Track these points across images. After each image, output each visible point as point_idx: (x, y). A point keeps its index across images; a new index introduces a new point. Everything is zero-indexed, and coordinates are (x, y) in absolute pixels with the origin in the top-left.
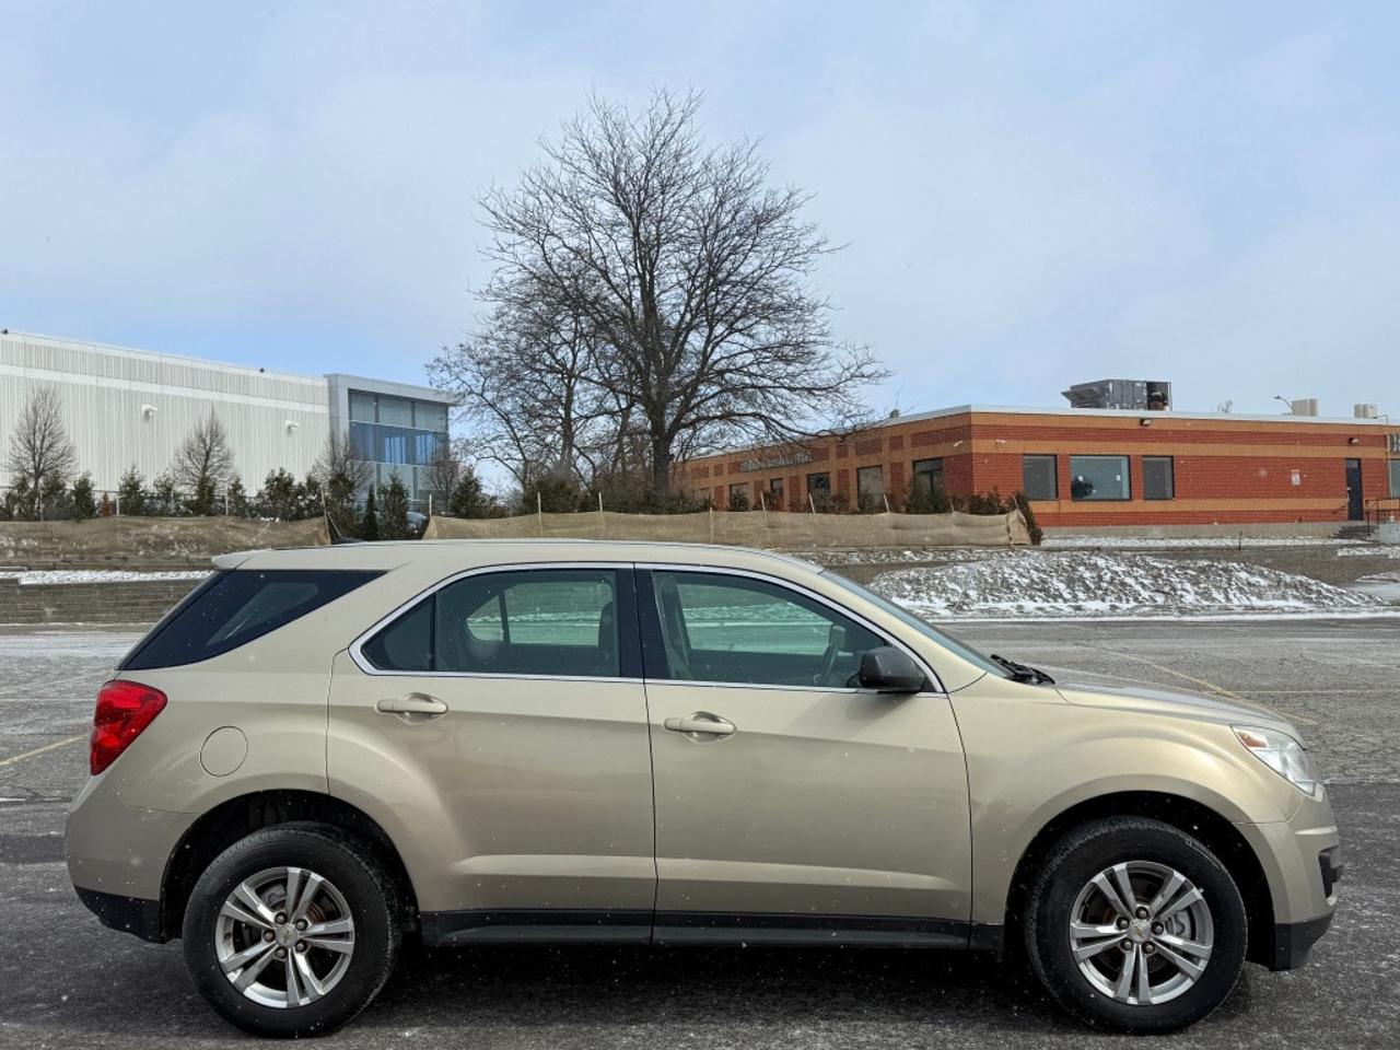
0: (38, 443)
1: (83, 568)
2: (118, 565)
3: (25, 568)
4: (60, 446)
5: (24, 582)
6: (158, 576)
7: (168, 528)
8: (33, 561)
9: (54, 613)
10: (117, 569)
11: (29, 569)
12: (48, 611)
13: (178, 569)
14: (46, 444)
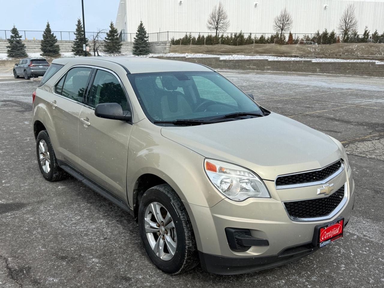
0: (347, 21)
1: (329, 58)
2: (339, 57)
3: (315, 58)
4: (353, 21)
5: (313, 62)
6: (348, 61)
7: (355, 46)
8: (318, 56)
9: (319, 70)
10: (338, 58)
11: (316, 58)
12: (318, 70)
13: (355, 59)
14: (349, 21)
